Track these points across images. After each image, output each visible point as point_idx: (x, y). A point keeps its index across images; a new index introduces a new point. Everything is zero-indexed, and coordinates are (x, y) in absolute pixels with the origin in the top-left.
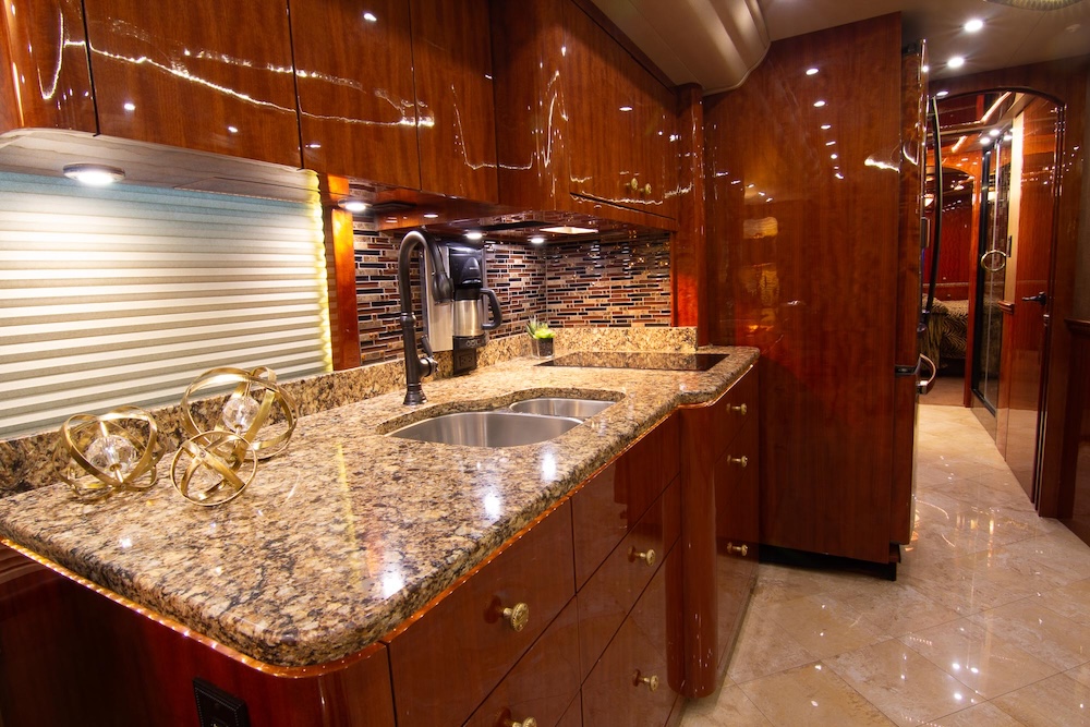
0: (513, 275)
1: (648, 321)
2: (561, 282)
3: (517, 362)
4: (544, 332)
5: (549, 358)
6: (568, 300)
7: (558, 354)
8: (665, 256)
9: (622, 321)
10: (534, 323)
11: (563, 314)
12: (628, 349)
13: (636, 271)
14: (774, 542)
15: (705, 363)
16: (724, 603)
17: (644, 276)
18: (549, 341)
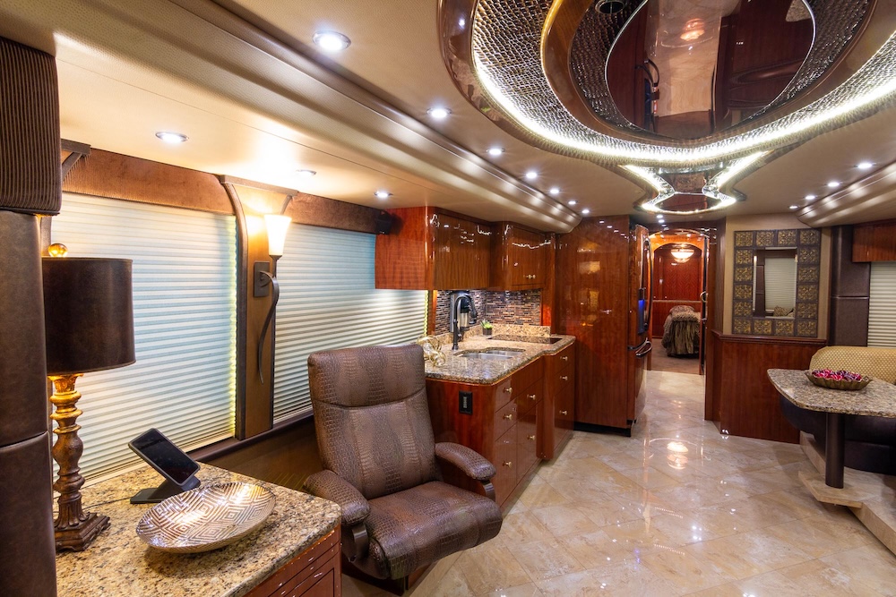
0: (476, 301)
1: (531, 323)
2: (493, 304)
3: (476, 337)
4: (488, 325)
5: (490, 337)
6: (496, 311)
7: (493, 335)
8: (537, 296)
9: (520, 323)
10: (484, 321)
11: (493, 317)
12: (522, 334)
13: (526, 302)
14: (580, 420)
15: (553, 341)
16: (557, 441)
17: (529, 305)
18: (491, 329)
